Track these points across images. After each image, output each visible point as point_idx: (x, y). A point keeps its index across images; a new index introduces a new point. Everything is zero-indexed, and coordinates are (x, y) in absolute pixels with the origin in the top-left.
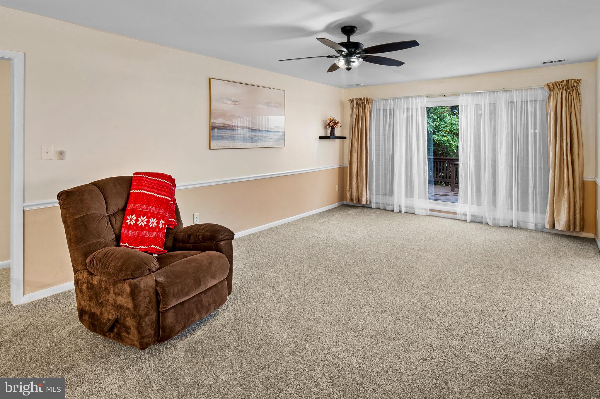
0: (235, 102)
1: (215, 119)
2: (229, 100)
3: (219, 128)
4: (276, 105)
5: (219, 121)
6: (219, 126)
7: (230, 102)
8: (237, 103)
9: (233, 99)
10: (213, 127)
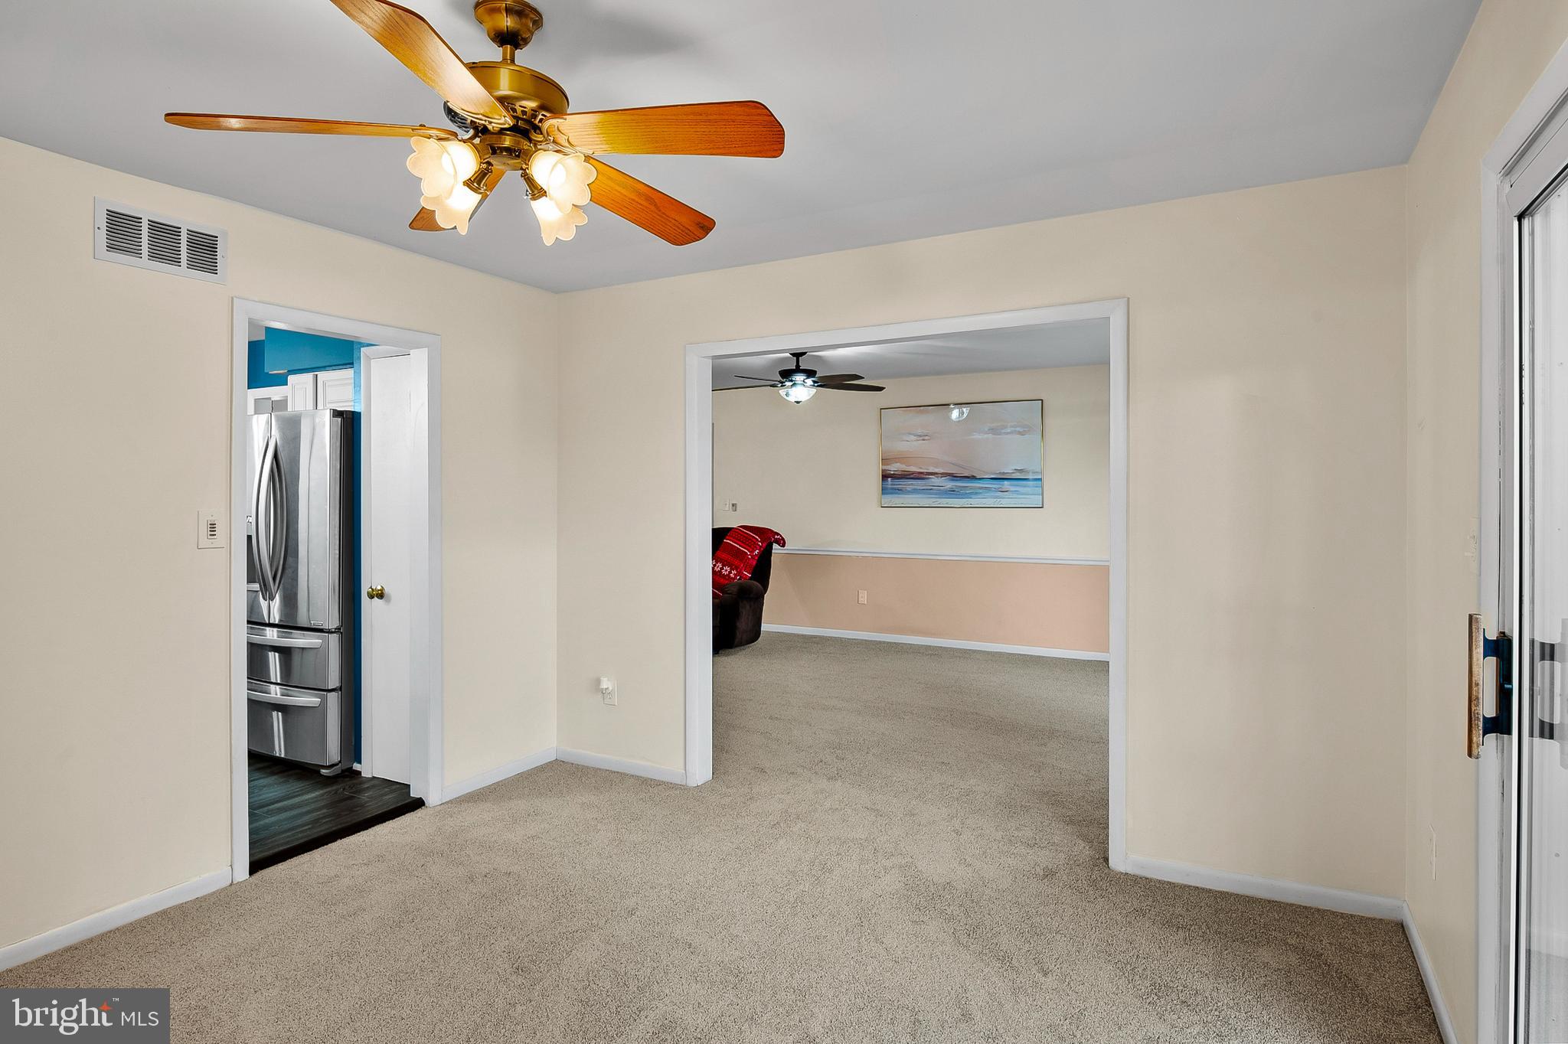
0: (922, 437)
1: (888, 465)
2: (913, 434)
3: (894, 477)
4: (1018, 429)
5: (894, 468)
6: (894, 474)
7: (913, 438)
8: (926, 438)
9: (919, 431)
10: (885, 476)
